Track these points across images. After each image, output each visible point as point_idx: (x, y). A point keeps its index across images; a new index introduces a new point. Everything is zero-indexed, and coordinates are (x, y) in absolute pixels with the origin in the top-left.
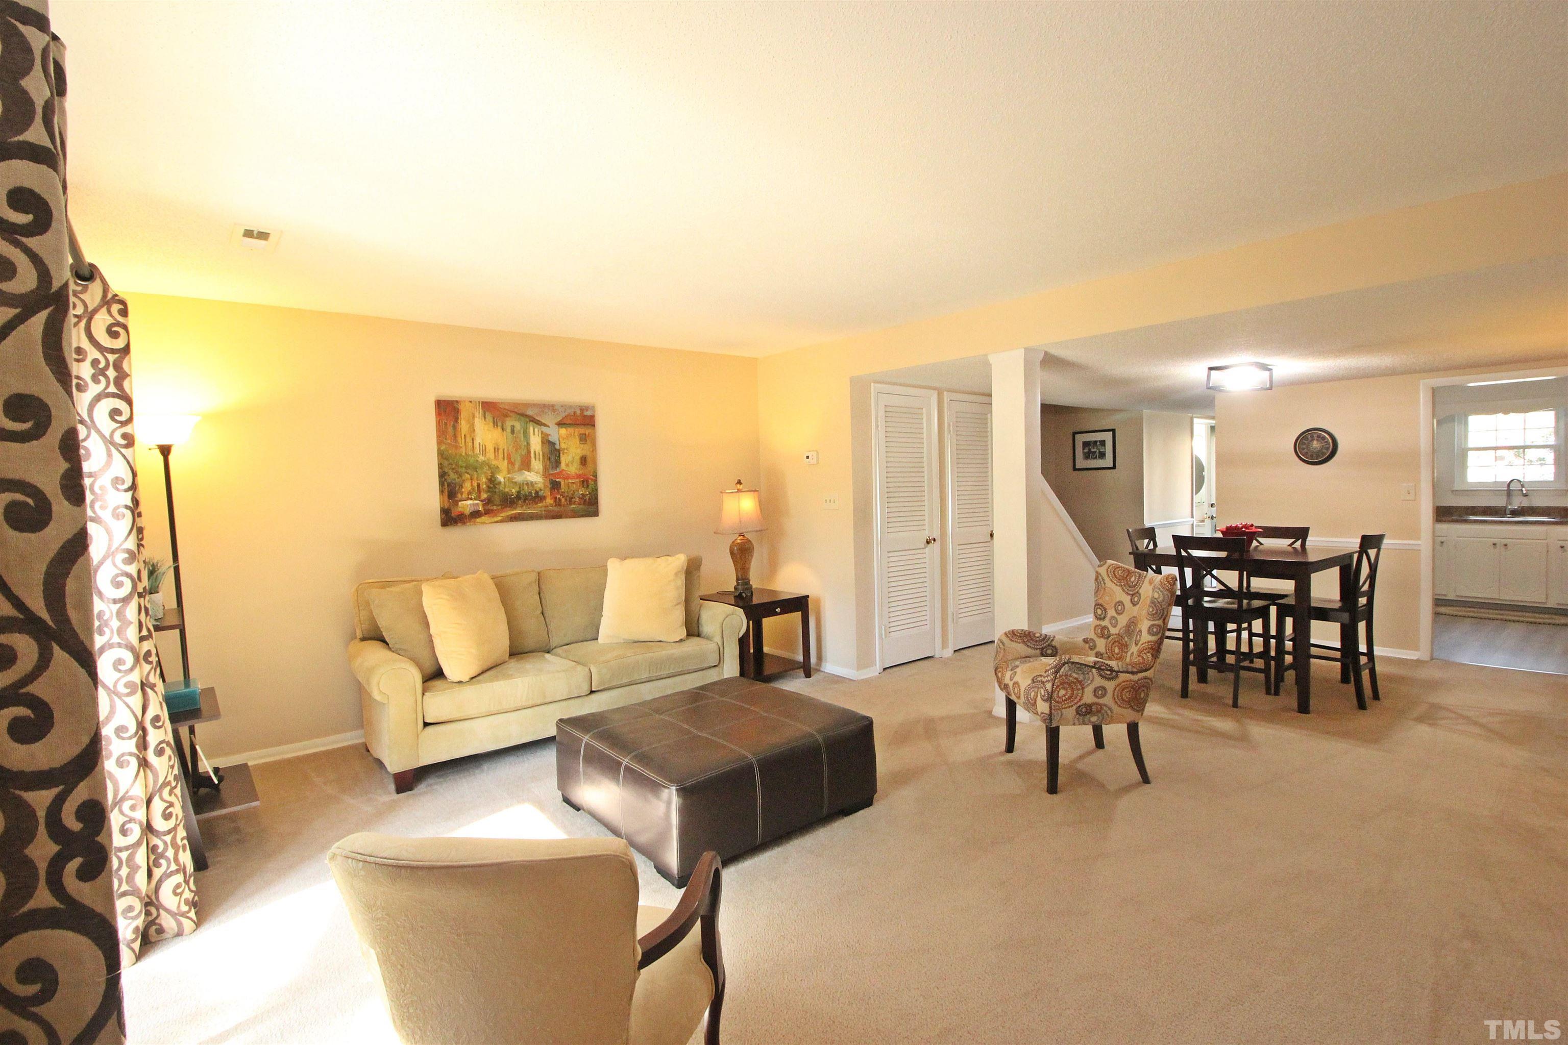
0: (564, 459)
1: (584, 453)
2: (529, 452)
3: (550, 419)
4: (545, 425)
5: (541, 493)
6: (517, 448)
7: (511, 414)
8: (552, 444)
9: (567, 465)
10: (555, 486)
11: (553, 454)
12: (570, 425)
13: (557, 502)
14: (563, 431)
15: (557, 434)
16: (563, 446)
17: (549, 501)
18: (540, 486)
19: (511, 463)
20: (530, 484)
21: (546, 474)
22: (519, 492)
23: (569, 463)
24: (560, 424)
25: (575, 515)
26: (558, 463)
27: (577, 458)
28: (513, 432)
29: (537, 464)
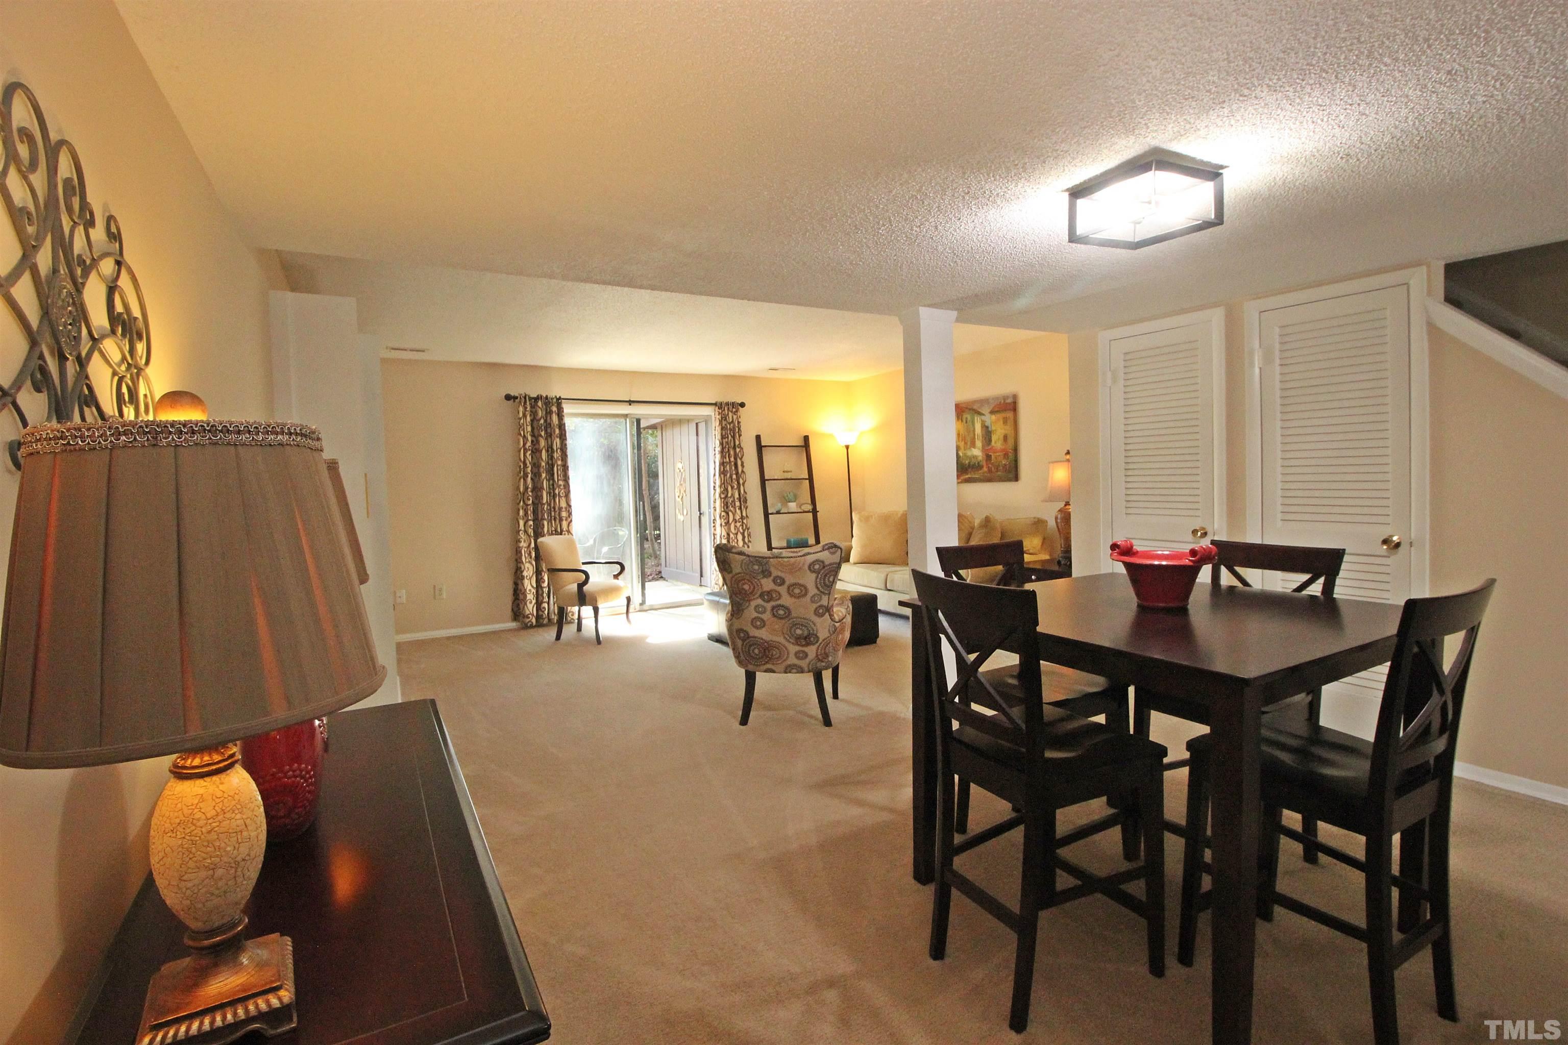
0: (994, 438)
1: (1006, 432)
2: (974, 435)
3: (986, 410)
4: (983, 415)
5: (981, 463)
6: (969, 432)
7: (967, 410)
8: (987, 427)
9: (995, 443)
10: (988, 457)
11: (988, 433)
12: (997, 412)
13: (990, 471)
14: (993, 417)
15: (989, 419)
16: (993, 428)
17: (985, 469)
18: (980, 458)
19: (966, 443)
20: (975, 457)
21: (984, 449)
22: (969, 463)
23: (997, 442)
24: (992, 412)
25: (1001, 480)
26: (990, 440)
27: (1002, 437)
28: (966, 422)
29: (979, 444)
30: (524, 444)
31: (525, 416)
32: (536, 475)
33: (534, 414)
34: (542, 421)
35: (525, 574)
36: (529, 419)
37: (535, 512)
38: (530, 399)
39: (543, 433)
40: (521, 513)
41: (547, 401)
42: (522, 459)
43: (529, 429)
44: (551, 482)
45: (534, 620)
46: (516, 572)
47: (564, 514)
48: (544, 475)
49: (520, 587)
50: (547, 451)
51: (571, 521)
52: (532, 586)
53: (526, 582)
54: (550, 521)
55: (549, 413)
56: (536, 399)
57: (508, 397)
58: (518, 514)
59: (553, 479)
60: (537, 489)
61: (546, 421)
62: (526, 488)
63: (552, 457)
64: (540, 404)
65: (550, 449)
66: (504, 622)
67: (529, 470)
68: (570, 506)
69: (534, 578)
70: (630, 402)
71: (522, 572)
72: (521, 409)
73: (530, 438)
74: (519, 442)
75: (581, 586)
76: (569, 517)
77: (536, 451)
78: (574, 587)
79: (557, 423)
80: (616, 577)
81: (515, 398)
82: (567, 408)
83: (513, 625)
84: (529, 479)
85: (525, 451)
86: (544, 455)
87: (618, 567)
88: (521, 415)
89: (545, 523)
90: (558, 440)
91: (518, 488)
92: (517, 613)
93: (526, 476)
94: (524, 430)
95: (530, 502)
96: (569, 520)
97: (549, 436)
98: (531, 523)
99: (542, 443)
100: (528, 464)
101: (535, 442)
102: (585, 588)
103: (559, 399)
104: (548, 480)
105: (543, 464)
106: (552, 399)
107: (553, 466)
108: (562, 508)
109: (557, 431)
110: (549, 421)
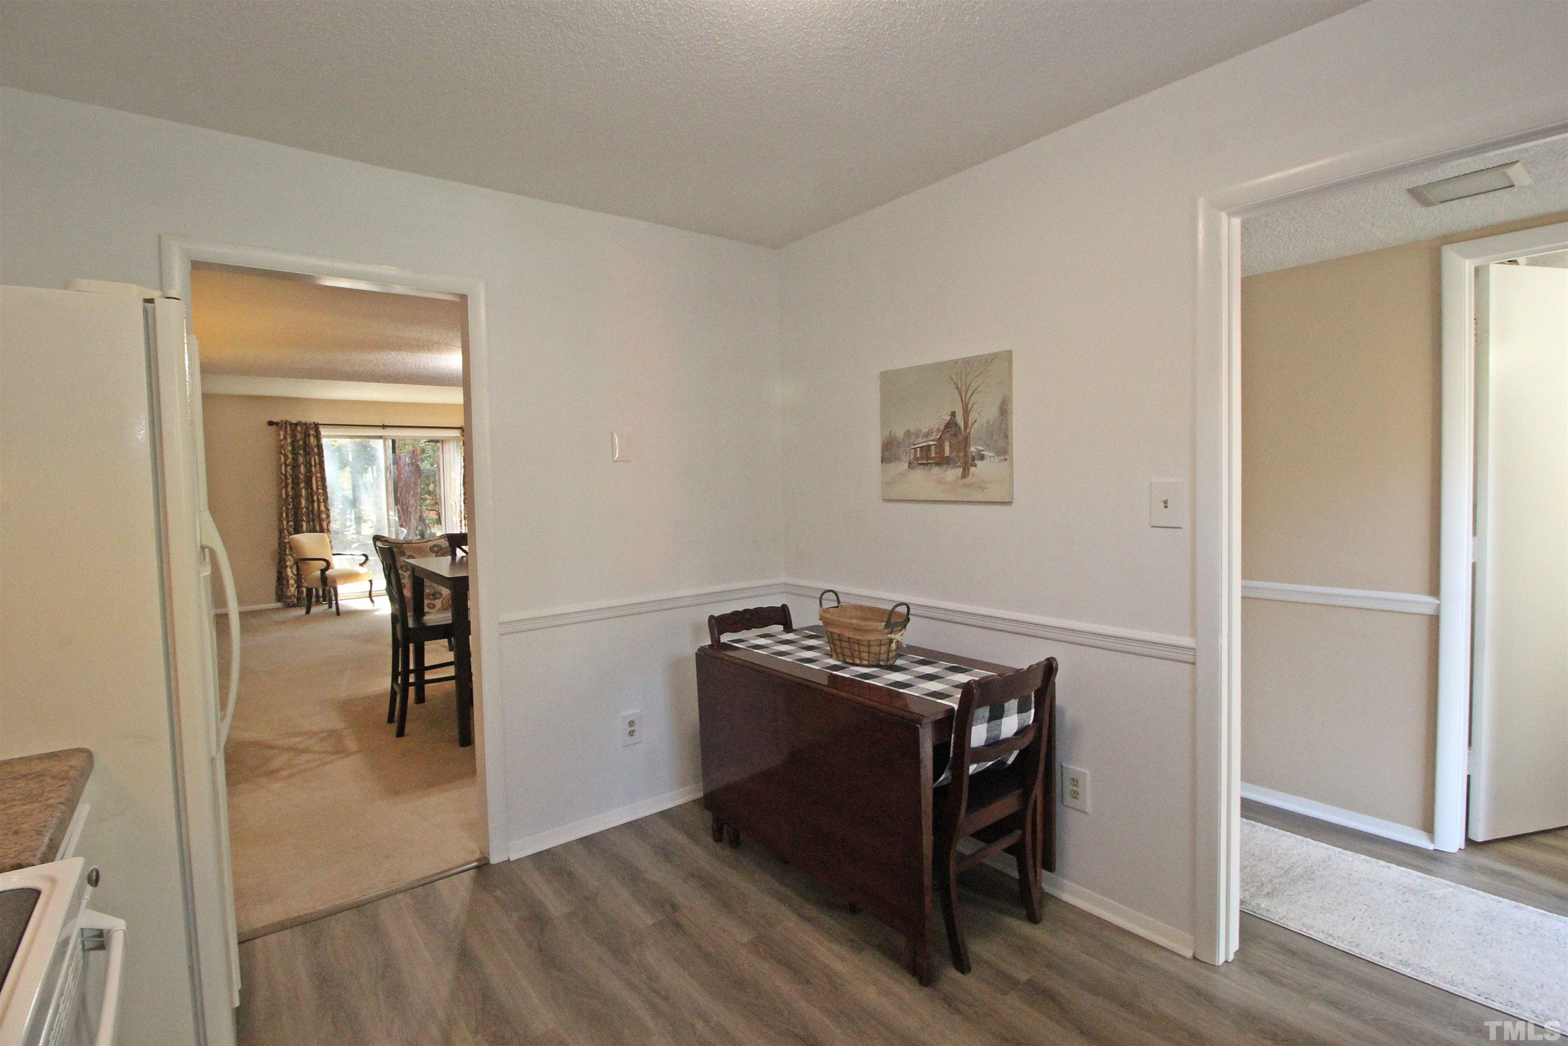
30: (285, 461)
31: (285, 438)
32: (296, 484)
33: (294, 436)
34: (301, 443)
35: (288, 563)
36: (289, 440)
37: (296, 514)
38: (291, 424)
39: (301, 452)
40: (284, 515)
41: (306, 426)
42: (284, 472)
43: (290, 448)
44: (309, 491)
45: (295, 600)
46: (279, 563)
47: (324, 516)
48: (302, 485)
49: (283, 575)
50: (306, 466)
51: (330, 522)
52: (294, 574)
53: (289, 570)
54: (308, 522)
55: (307, 435)
56: (296, 424)
57: (271, 423)
58: (282, 516)
59: (312, 489)
60: (297, 496)
61: (304, 442)
62: (287, 495)
63: (310, 471)
64: (299, 428)
65: (308, 465)
66: (270, 602)
67: (290, 481)
68: (328, 510)
69: (295, 567)
70: (384, 427)
71: (286, 562)
72: (282, 433)
73: (290, 456)
74: (280, 459)
75: (323, 571)
76: (328, 518)
77: (295, 467)
78: (318, 573)
79: (315, 443)
80: (362, 565)
81: (277, 424)
82: (324, 431)
83: (279, 605)
84: (290, 488)
85: (286, 465)
86: (302, 469)
87: (364, 558)
88: (282, 437)
89: (304, 524)
90: (317, 458)
91: (281, 495)
92: (281, 596)
93: (286, 487)
94: (284, 450)
95: (291, 507)
96: (328, 520)
97: (307, 454)
98: (292, 523)
99: (301, 459)
100: (289, 477)
101: (295, 459)
102: (328, 573)
103: (316, 426)
104: (307, 489)
105: (301, 476)
106: (310, 424)
107: (311, 477)
108: (322, 511)
109: (316, 450)
110: (307, 442)
